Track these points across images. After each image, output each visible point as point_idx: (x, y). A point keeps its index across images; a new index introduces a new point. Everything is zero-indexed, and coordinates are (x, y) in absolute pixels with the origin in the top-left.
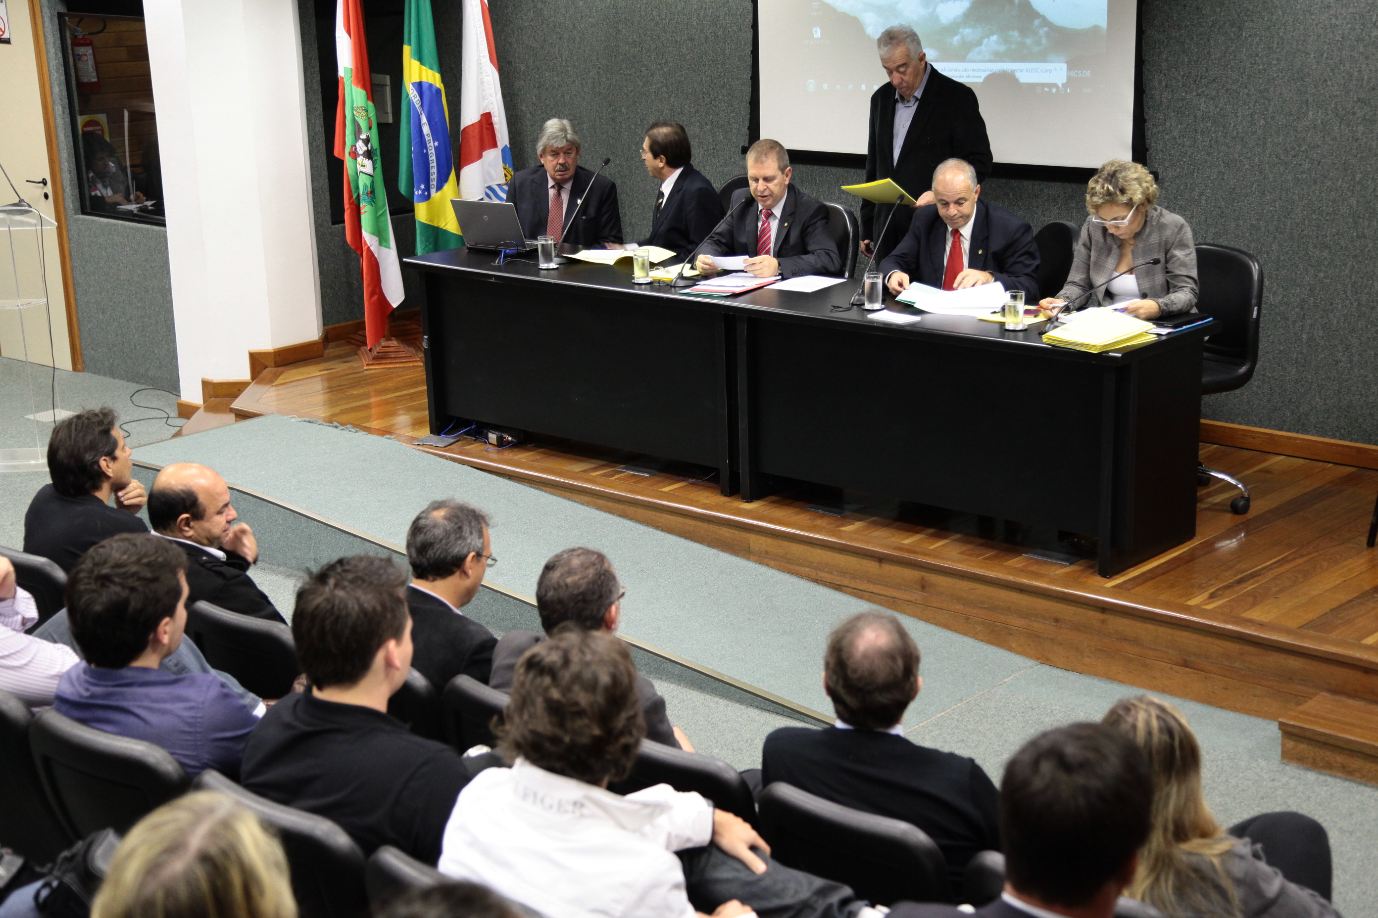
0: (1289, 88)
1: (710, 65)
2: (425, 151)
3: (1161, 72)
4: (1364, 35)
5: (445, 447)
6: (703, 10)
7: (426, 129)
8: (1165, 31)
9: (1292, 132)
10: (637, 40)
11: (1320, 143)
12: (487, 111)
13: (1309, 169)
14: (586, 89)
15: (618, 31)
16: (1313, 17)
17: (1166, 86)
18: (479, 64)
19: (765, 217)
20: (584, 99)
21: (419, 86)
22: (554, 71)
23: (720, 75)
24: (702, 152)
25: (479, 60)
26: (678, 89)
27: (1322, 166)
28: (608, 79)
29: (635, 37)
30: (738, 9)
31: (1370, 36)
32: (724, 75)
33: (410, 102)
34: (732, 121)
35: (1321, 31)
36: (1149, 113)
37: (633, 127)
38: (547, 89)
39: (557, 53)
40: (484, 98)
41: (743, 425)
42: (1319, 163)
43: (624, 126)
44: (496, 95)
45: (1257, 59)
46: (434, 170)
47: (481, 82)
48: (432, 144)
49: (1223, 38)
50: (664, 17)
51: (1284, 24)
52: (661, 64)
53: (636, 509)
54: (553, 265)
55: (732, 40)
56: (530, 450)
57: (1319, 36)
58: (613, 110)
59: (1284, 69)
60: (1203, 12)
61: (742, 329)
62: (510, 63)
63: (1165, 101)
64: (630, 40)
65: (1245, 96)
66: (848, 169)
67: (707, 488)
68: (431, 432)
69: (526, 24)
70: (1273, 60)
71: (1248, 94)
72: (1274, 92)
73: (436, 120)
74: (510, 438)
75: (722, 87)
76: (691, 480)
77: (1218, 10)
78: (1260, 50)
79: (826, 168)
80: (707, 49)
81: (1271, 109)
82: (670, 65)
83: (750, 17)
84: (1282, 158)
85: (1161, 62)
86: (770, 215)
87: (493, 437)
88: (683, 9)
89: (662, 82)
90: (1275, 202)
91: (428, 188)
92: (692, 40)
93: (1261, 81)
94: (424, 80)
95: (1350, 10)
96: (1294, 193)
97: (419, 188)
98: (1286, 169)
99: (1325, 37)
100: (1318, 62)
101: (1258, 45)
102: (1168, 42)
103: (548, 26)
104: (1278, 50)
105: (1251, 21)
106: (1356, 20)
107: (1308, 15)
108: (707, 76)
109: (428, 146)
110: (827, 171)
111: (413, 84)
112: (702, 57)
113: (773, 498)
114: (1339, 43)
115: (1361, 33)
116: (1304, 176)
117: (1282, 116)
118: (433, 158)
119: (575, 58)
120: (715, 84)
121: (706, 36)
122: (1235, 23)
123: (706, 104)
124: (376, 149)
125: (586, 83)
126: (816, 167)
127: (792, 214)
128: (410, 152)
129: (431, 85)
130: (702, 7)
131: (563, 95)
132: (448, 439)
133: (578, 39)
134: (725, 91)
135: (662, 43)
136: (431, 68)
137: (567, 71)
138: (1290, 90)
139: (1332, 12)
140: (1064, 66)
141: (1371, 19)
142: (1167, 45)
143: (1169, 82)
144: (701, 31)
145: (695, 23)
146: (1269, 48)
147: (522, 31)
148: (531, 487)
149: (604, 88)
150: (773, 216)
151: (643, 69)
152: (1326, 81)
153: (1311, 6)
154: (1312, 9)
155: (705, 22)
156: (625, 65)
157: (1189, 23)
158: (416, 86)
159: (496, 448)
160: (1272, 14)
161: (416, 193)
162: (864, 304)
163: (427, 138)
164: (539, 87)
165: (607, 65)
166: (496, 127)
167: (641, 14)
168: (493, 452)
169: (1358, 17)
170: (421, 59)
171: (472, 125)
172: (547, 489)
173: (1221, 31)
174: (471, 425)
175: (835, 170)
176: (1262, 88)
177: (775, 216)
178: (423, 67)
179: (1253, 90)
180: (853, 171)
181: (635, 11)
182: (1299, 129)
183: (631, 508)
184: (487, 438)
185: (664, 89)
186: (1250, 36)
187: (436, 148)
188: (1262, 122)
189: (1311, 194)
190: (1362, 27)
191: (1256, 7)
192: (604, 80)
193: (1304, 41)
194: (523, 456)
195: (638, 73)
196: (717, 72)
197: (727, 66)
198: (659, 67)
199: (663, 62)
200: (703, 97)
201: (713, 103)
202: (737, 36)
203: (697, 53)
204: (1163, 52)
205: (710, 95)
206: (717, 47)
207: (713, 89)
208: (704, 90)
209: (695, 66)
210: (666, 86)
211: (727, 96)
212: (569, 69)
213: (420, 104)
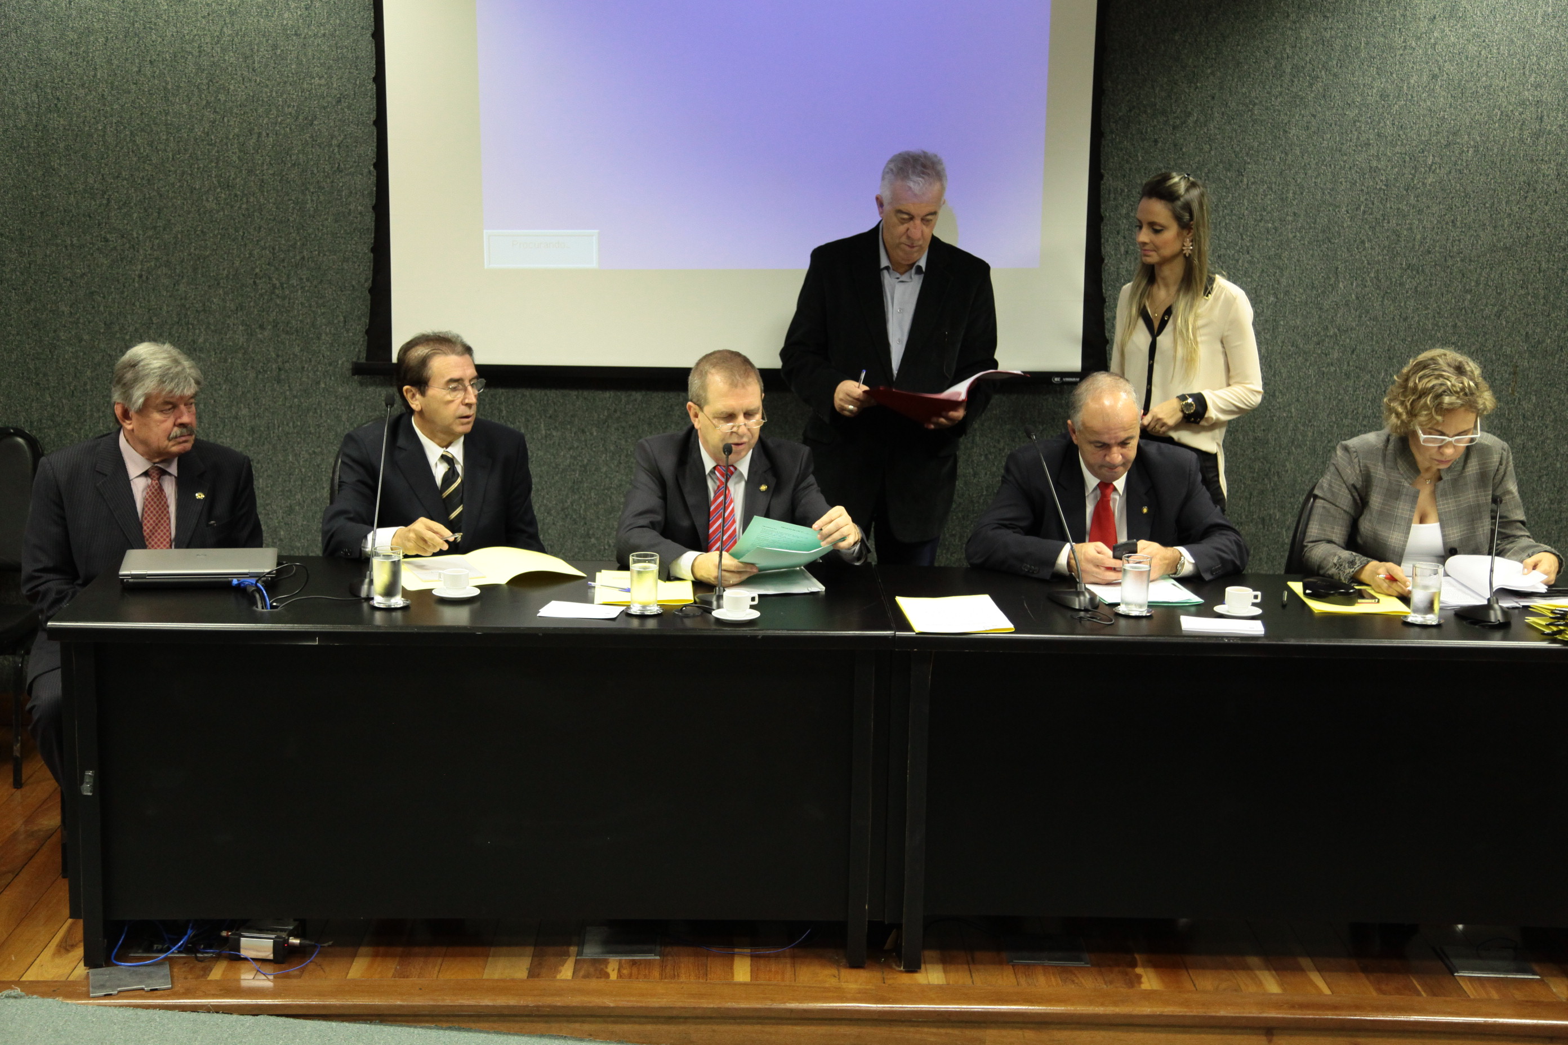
0: (1311, 252)
1: (271, 229)
3: (1118, 233)
4: (1415, 182)
5: (171, 986)
6: (255, 137)
8: (1124, 176)
9: (1314, 311)
10: (97, 186)
11: (1354, 324)
13: (1338, 360)
15: (50, 170)
16: (1345, 158)
17: (1127, 252)
23: (294, 246)
24: (252, 375)
26: (195, 270)
27: (1357, 356)
28: (21, 254)
29: (91, 181)
31: (1423, 183)
32: (303, 245)
35: (1356, 177)
36: (1104, 291)
37: (86, 337)
42: (1353, 352)
43: (63, 335)
45: (1265, 213)
49: (1214, 185)
50: (161, 147)
51: (1304, 168)
52: (154, 228)
55: (321, 188)
57: (1355, 184)
58: (35, 309)
59: (1302, 227)
60: (1184, 150)
61: (923, 675)
63: (1124, 273)
64: (79, 187)
65: (1246, 265)
66: (566, 392)
68: (90, 965)
70: (1287, 215)
71: (1250, 262)
72: (1290, 259)
74: (297, 941)
75: (299, 266)
77: (1207, 147)
78: (1269, 202)
79: (519, 391)
80: (262, 200)
81: (1284, 281)
82: (178, 229)
84: (1301, 346)
85: (1119, 219)
87: (256, 946)
88: (208, 134)
89: (157, 259)
90: (1290, 405)
93: (1270, 243)
95: (1398, 149)
96: (1318, 393)
98: (1306, 360)
99: (1363, 184)
100: (1352, 219)
101: (1266, 196)
102: (1129, 191)
104: (1295, 203)
105: (1256, 163)
106: (1405, 161)
107: (1337, 155)
108: (264, 248)
110: (524, 395)
112: (250, 216)
114: (1382, 192)
115: (1412, 179)
116: (1332, 369)
117: (1301, 291)
120: (282, 261)
121: (262, 181)
122: (1231, 166)
123: (262, 295)
126: (500, 391)
130: (251, 131)
134: (304, 273)
135: (158, 191)
138: (1312, 256)
139: (1373, 151)
141: (1425, 161)
142: (1128, 196)
143: (1131, 247)
144: (250, 172)
145: (235, 158)
146: (1282, 199)
151: (112, 237)
152: (1363, 242)
153: (1342, 144)
154: (1344, 148)
155: (258, 157)
156: (66, 228)
157: (1161, 165)
160: (1286, 154)
167: (104, 142)
169: (1407, 159)
172: (481, 1025)
173: (1211, 175)
174: (188, 931)
175: (538, 393)
176: (1272, 253)
179: (1258, 256)
180: (574, 393)
181: (91, 135)
182: (1326, 307)
183: (703, 1027)
185: (165, 270)
186: (1253, 183)
188: (1272, 299)
189: (1342, 392)
190: (1413, 172)
191: (1264, 144)
193: (1332, 189)
195: (100, 244)
196: (288, 240)
197: (310, 231)
198: (150, 233)
199: (160, 223)
200: (255, 282)
201: (277, 291)
202: (328, 180)
203: (240, 208)
204: (1122, 206)
205: (270, 279)
206: (286, 198)
207: (277, 269)
208: (257, 270)
209: (237, 231)
210: (168, 264)
211: (308, 280)
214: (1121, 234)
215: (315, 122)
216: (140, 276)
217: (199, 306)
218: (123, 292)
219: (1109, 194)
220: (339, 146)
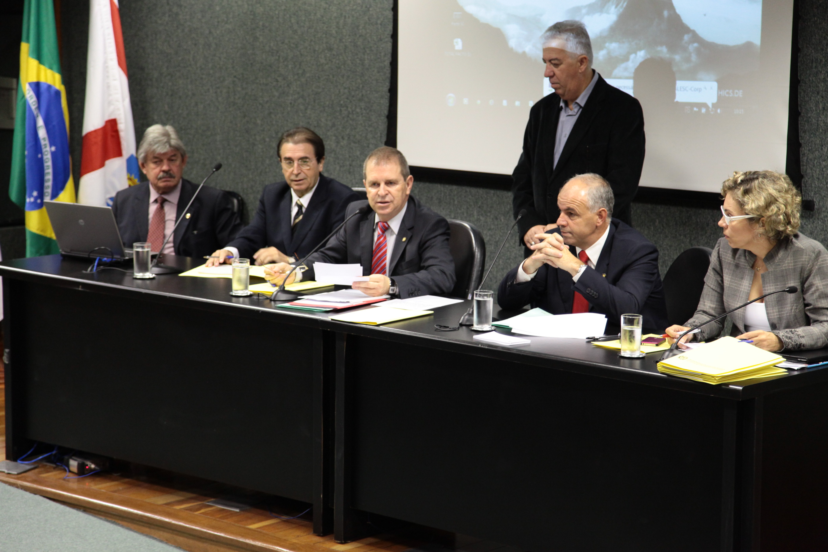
1: (348, 77)
2: (40, 156)
3: (818, 93)
5: (18, 474)
6: (343, 18)
7: (42, 133)
8: (822, 50)
10: (274, 48)
12: (113, 117)
14: (220, 99)
15: (256, 39)
17: (824, 108)
18: (106, 68)
19: (381, 230)
20: (218, 108)
21: (37, 86)
22: (187, 78)
23: (358, 87)
24: (338, 168)
25: (105, 62)
26: (314, 101)
28: (243, 89)
29: (272, 45)
30: (378, 18)
32: (363, 87)
33: (25, 103)
34: (370, 136)
36: (804, 138)
37: (267, 140)
38: (180, 97)
39: (191, 59)
40: (110, 103)
41: (339, 455)
43: (258, 138)
44: (123, 100)
46: (49, 177)
47: (107, 87)
48: (48, 148)
50: (302, 24)
52: (298, 74)
53: (219, 548)
54: (148, 275)
55: (372, 51)
56: (113, 480)
58: (247, 122)
61: (341, 347)
62: (142, 69)
63: (822, 124)
64: (267, 48)
67: (300, 526)
68: (8, 457)
69: (161, 28)
73: (55, 123)
74: (93, 466)
75: (360, 100)
76: (285, 518)
79: (464, 188)
80: (346, 59)
82: (308, 75)
83: (390, 27)
85: (819, 83)
86: (386, 229)
87: (74, 464)
88: (322, 17)
89: (298, 93)
91: (41, 195)
92: (330, 49)
94: (42, 80)
97: (31, 196)
103: (183, 31)
108: (345, 88)
109: (44, 150)
110: (466, 192)
111: (30, 84)
112: (339, 68)
113: (371, 540)
118: (48, 163)
119: (210, 65)
120: (353, 96)
121: (345, 46)
123: (343, 118)
125: (221, 92)
126: (454, 187)
127: (411, 229)
128: (23, 157)
129: (49, 87)
130: (341, 15)
131: (196, 104)
132: (23, 466)
133: (214, 46)
134: (363, 105)
135: (300, 52)
136: (51, 68)
137: (202, 78)
140: (715, 85)
142: (825, 65)
144: (341, 40)
145: (334, 32)
147: (156, 34)
148: (107, 521)
149: (239, 98)
150: (389, 231)
151: (280, 79)
155: (344, 31)
156: (261, 74)
158: (33, 86)
159: (76, 477)
161: (28, 200)
162: (472, 325)
163: (43, 142)
164: (172, 95)
165: (242, 74)
166: (122, 134)
167: (279, 21)
168: (73, 482)
170: (39, 58)
171: (95, 131)
172: (125, 523)
174: (53, 451)
175: (474, 190)
177: (392, 231)
178: (42, 67)
180: (492, 192)
181: (272, 17)
184: (68, 465)
185: (301, 100)
187: (53, 154)
192: (239, 89)
194: (103, 486)
195: (275, 83)
196: (356, 84)
197: (366, 78)
198: (296, 77)
199: (300, 72)
200: (341, 110)
201: (351, 116)
202: (375, 46)
203: (335, 63)
204: (821, 72)
205: (347, 107)
206: (356, 57)
207: (351, 102)
208: (342, 102)
209: (333, 77)
210: (303, 97)
211: (365, 109)
212: (204, 76)
213: (36, 106)
214: (820, 94)
215: (371, 9)
216: (291, 103)
217: (315, 123)
218: (283, 113)
219: (812, 63)
220: (381, 24)
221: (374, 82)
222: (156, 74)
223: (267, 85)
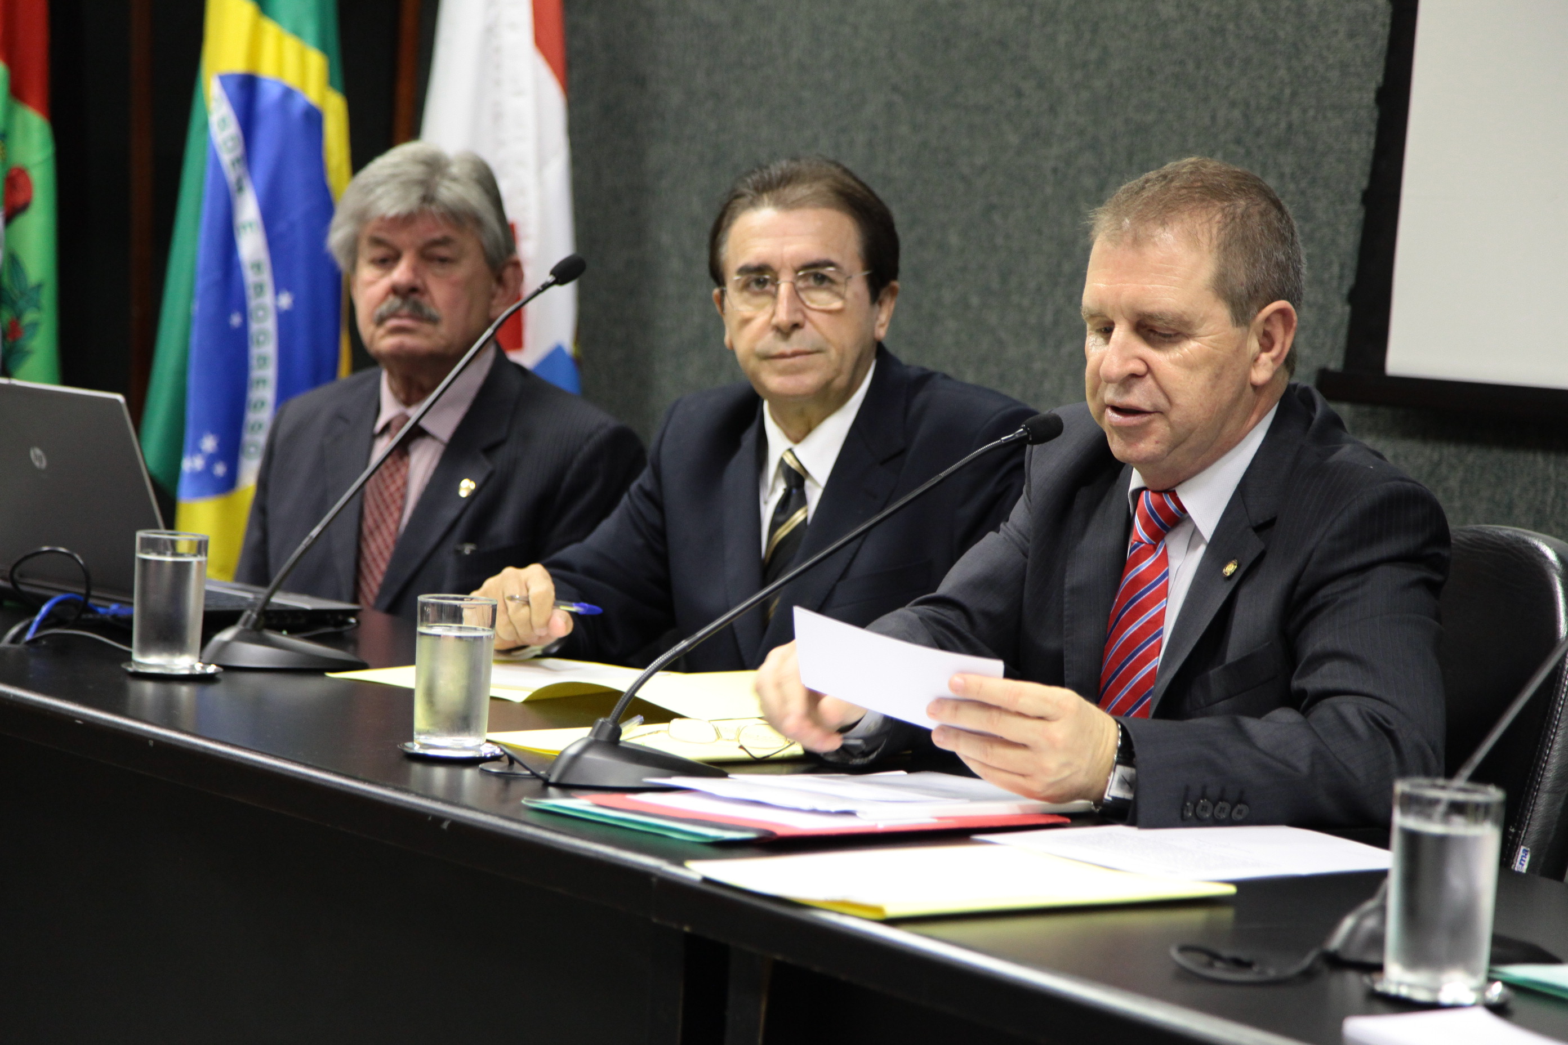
1: (1247, 61)
2: (236, 320)
7: (252, 245)
18: (492, 50)
21: (247, 90)
22: (760, 104)
23: (1279, 98)
25: (490, 31)
32: (1294, 94)
33: (206, 144)
37: (975, 301)
39: (775, 39)
43: (948, 296)
44: (542, 163)
46: (263, 393)
48: (268, 298)
52: (1085, 64)
75: (1280, 144)
86: (1169, 522)
89: (1081, 133)
91: (230, 451)
94: (267, 70)
97: (197, 450)
108: (1233, 104)
109: (253, 303)
111: (224, 79)
112: (1222, 31)
118: (264, 348)
119: (827, 54)
120: (1258, 133)
124: (39, 286)
127: (1263, 528)
128: (187, 319)
129: (288, 93)
134: (1288, 161)
136: (297, 33)
150: (1184, 530)
151: (1028, 86)
156: (972, 73)
158: (235, 86)
161: (187, 463)
163: (250, 277)
165: (917, 77)
177: (1196, 531)
178: (270, 29)
185: (1087, 158)
187: (284, 319)
195: (1011, 103)
196: (1270, 85)
197: (1308, 60)
198: (1078, 76)
199: (1094, 55)
203: (1208, 14)
209: (1198, 67)
211: (1293, 177)
212: (807, 94)
213: (239, 151)
216: (1055, 170)
218: (1029, 206)
221: (1334, 75)
222: (675, 97)
223: (986, 109)
